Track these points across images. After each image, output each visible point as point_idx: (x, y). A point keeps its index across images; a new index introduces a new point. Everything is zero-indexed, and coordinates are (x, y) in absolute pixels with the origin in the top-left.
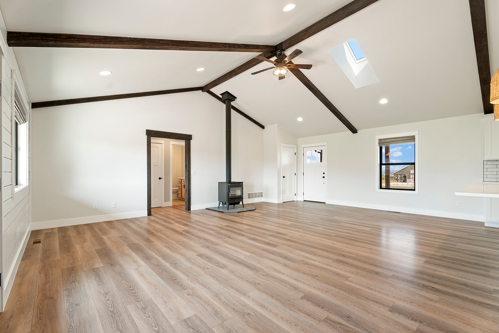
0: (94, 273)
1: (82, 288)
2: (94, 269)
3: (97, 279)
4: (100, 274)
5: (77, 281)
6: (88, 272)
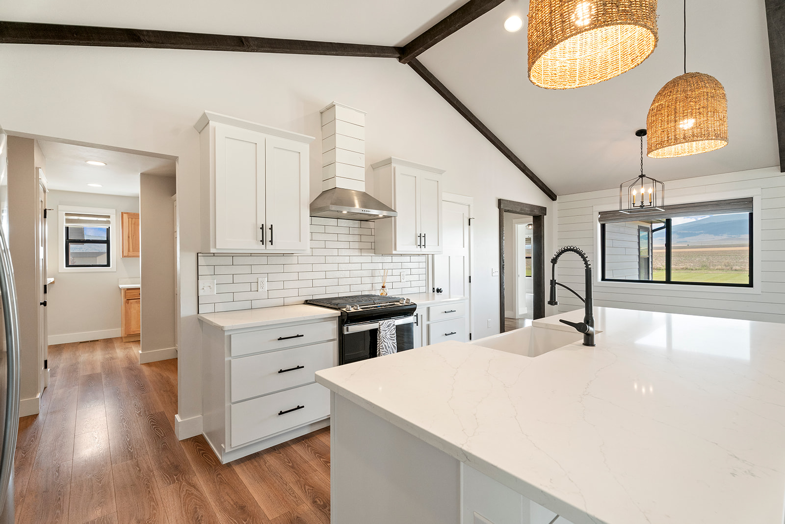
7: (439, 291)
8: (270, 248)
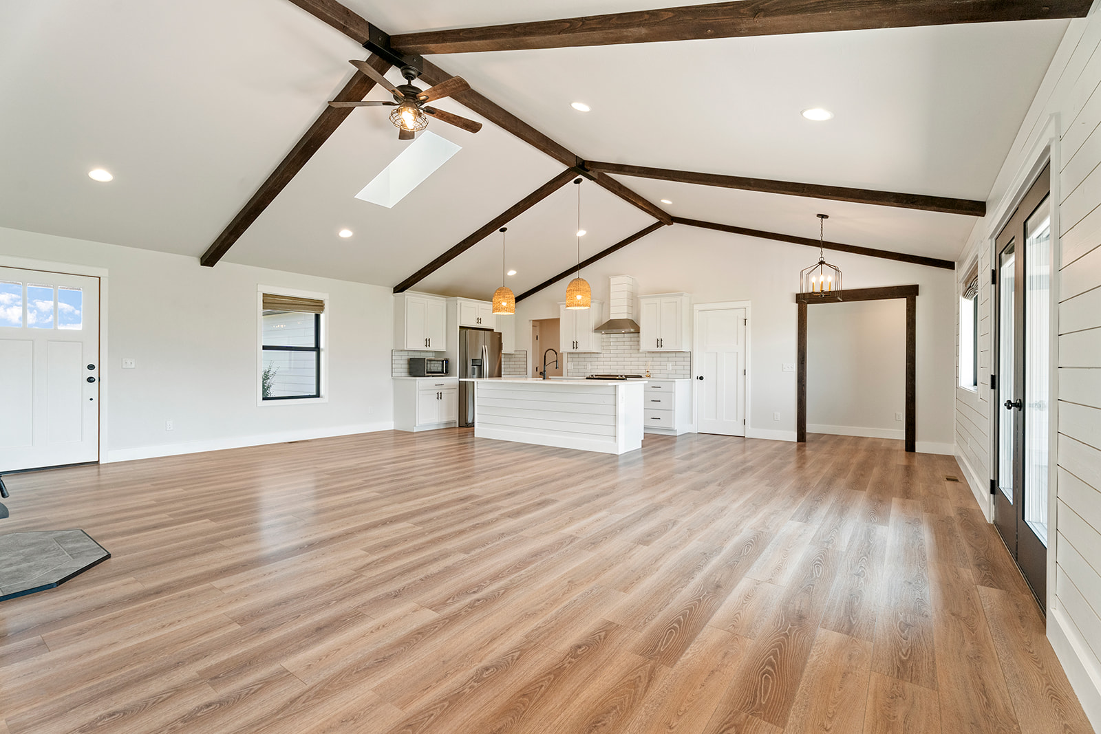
0: (854, 623)
1: (893, 603)
2: (848, 633)
3: (857, 604)
4: (843, 611)
5: (900, 624)
6: (867, 631)
7: (701, 378)
8: (578, 351)
